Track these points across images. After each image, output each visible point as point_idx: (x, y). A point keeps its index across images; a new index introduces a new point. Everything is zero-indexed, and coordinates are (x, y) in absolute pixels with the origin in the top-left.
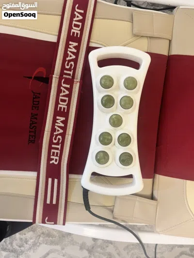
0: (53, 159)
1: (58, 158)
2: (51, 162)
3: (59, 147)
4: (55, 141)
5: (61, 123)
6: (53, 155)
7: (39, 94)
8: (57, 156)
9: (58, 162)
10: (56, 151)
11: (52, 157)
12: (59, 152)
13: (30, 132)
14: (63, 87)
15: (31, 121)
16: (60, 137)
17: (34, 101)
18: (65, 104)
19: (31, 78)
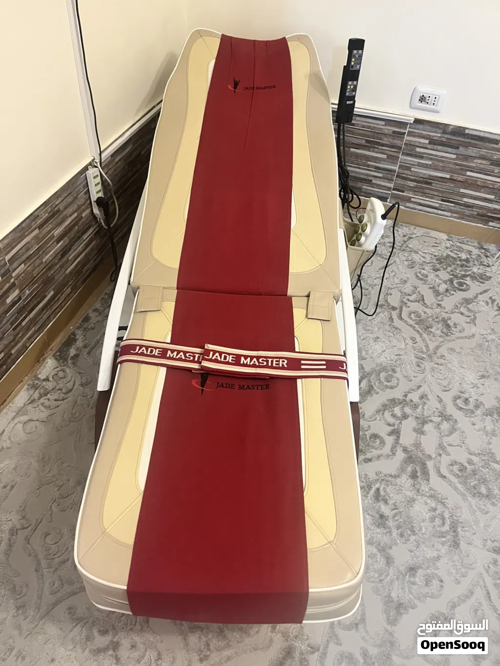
0: (283, 364)
1: (281, 360)
2: (286, 366)
3: (270, 360)
4: (265, 363)
5: (247, 360)
6: (279, 364)
7: (218, 383)
8: (279, 361)
9: (284, 360)
10: (274, 363)
11: (281, 365)
12: (275, 360)
13: (258, 389)
14: (212, 357)
15: (246, 389)
16: (260, 360)
17: (226, 387)
18: (228, 356)
19: (203, 390)
